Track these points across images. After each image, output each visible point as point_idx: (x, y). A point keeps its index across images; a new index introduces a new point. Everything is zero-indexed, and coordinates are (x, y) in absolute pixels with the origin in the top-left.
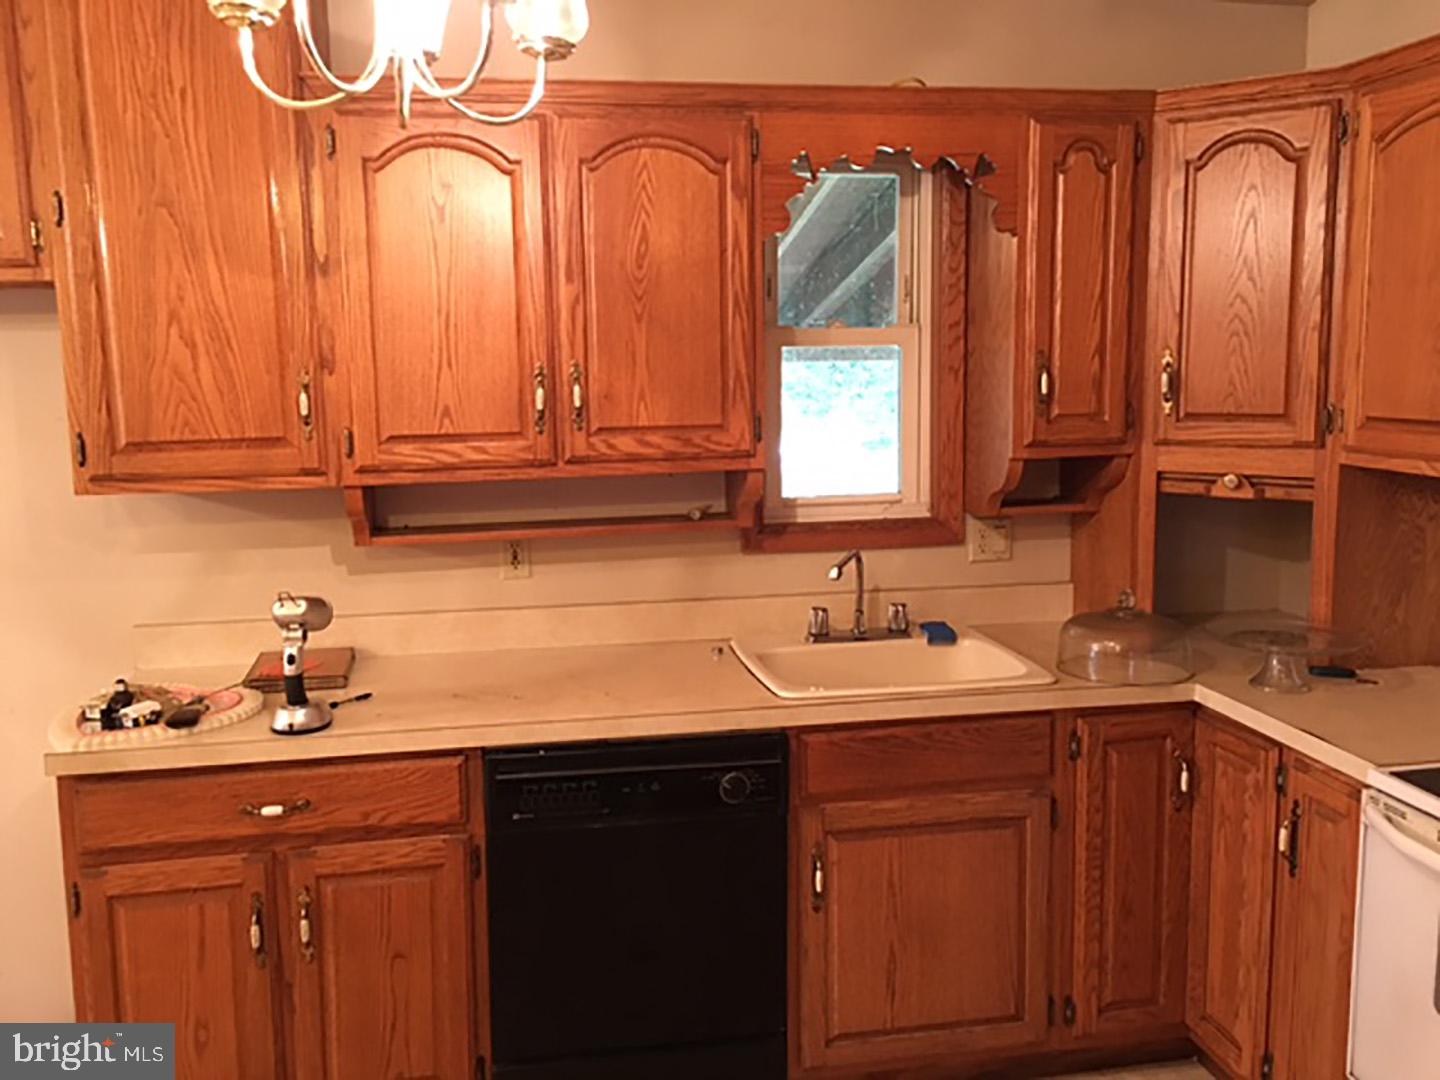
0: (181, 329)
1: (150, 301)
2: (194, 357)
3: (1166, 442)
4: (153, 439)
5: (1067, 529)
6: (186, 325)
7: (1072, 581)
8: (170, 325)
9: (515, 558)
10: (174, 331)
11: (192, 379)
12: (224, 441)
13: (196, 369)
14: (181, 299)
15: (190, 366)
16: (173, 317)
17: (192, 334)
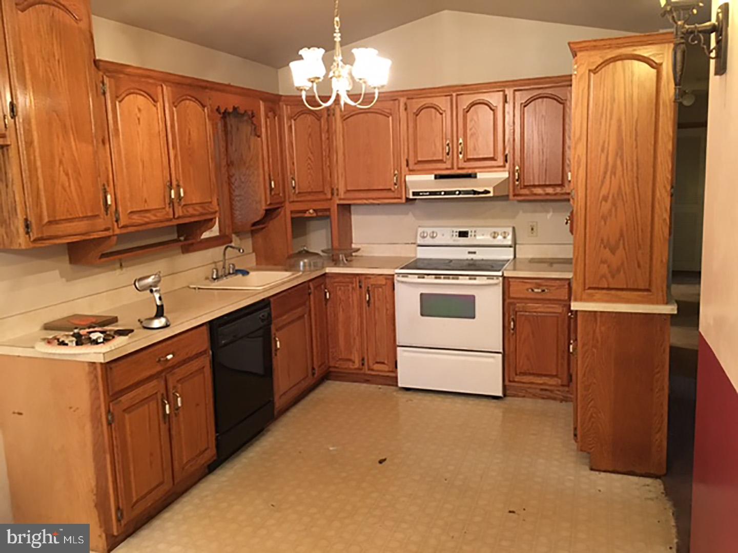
0: (63, 168)
1: (52, 156)
2: (69, 179)
3: (293, 202)
4: (57, 218)
5: (249, 235)
6: (65, 166)
7: (254, 251)
8: (59, 167)
9: (121, 265)
10: (61, 169)
11: (68, 189)
12: (80, 217)
13: (70, 186)
14: (63, 154)
15: (67, 184)
16: (61, 162)
17: (68, 171)
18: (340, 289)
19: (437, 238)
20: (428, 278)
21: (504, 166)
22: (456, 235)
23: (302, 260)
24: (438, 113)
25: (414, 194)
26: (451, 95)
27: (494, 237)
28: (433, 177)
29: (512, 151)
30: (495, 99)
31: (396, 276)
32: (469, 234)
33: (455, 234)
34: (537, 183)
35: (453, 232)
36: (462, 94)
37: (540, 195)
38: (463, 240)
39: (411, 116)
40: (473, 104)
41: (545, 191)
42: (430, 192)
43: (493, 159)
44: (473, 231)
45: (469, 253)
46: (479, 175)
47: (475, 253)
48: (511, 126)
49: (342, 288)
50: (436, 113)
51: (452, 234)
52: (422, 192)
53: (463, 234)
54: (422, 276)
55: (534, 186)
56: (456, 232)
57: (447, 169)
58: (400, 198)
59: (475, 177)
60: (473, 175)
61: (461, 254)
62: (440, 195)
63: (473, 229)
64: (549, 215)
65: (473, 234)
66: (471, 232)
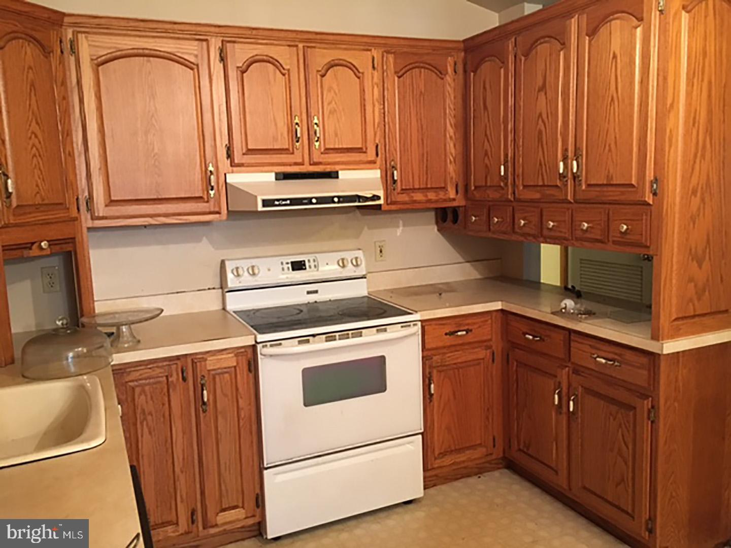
18: (143, 391)
19: (260, 275)
20: (314, 342)
21: (374, 162)
22: (288, 268)
23: (71, 350)
24: (278, 72)
25: (266, 203)
26: (297, 46)
27: (344, 266)
28: (272, 176)
29: (382, 141)
30: (361, 60)
31: (259, 346)
32: (307, 264)
33: (286, 266)
34: (417, 186)
35: (282, 263)
36: (314, 47)
37: (419, 202)
38: (299, 276)
39: (233, 74)
40: (331, 65)
41: (426, 196)
42: (290, 199)
43: (359, 150)
44: (312, 261)
45: (309, 293)
46: (342, 174)
47: (316, 292)
48: (381, 104)
49: (147, 388)
50: (275, 73)
51: (281, 267)
52: (278, 200)
53: (298, 266)
54: (304, 340)
55: (414, 190)
56: (287, 263)
57: (296, 164)
58: (219, 213)
59: (337, 177)
60: (333, 175)
61: (297, 297)
62: (312, 203)
63: (311, 257)
64: (399, 231)
65: (312, 264)
66: (309, 261)
